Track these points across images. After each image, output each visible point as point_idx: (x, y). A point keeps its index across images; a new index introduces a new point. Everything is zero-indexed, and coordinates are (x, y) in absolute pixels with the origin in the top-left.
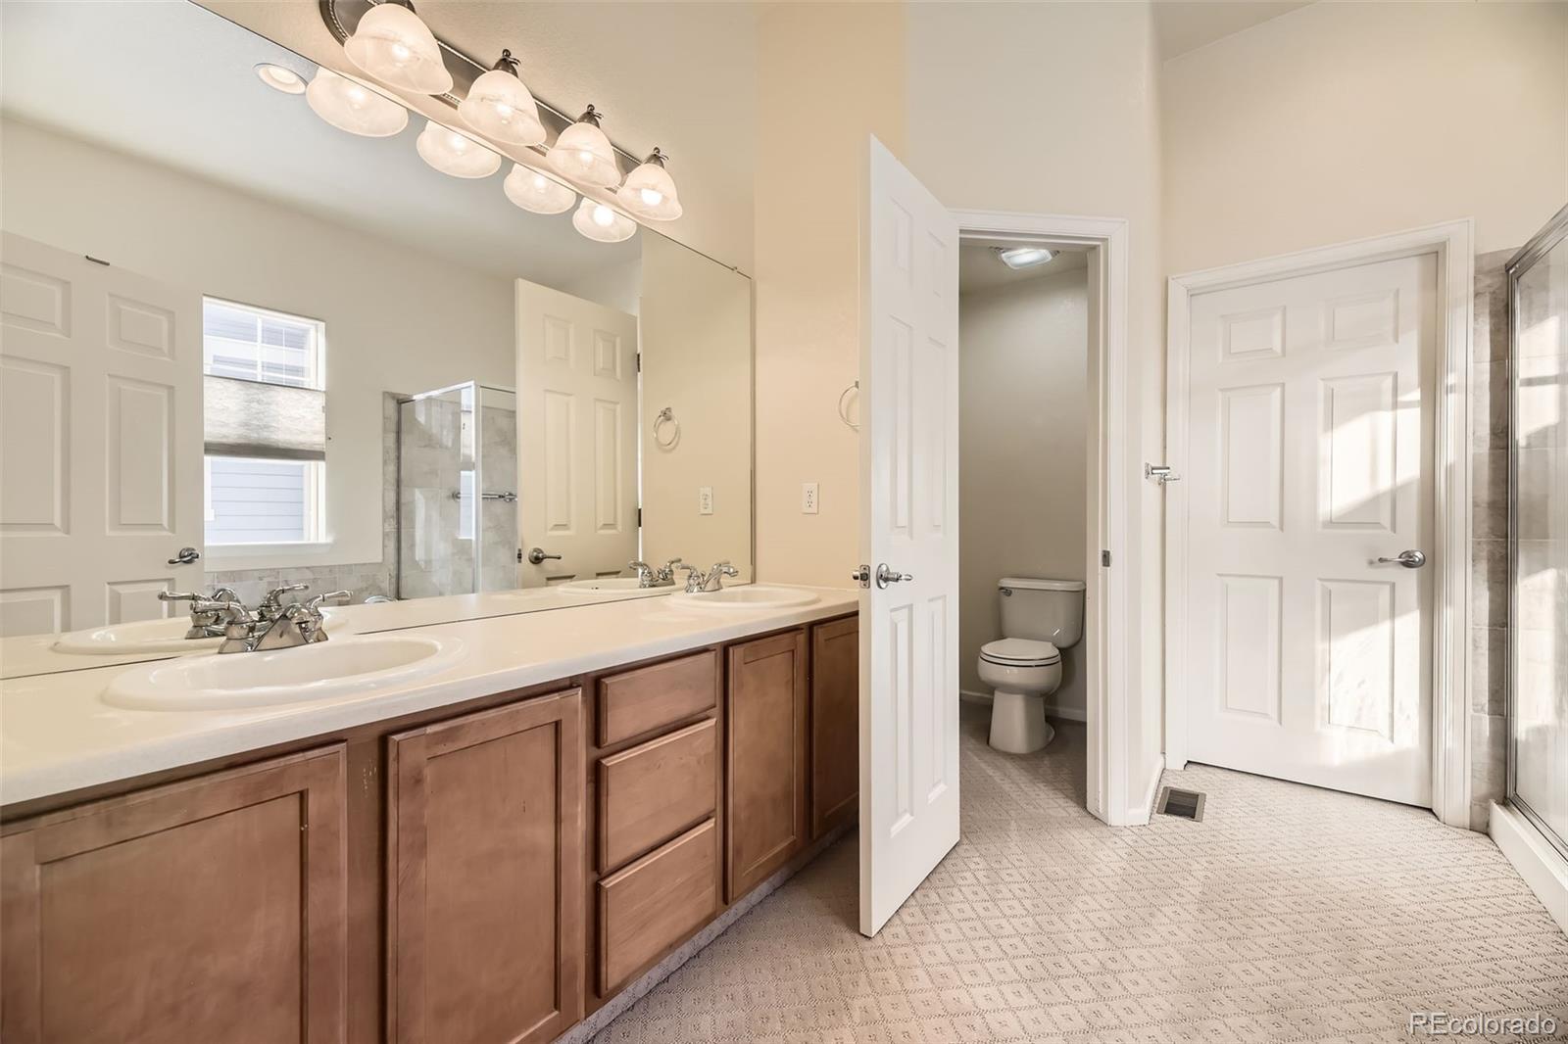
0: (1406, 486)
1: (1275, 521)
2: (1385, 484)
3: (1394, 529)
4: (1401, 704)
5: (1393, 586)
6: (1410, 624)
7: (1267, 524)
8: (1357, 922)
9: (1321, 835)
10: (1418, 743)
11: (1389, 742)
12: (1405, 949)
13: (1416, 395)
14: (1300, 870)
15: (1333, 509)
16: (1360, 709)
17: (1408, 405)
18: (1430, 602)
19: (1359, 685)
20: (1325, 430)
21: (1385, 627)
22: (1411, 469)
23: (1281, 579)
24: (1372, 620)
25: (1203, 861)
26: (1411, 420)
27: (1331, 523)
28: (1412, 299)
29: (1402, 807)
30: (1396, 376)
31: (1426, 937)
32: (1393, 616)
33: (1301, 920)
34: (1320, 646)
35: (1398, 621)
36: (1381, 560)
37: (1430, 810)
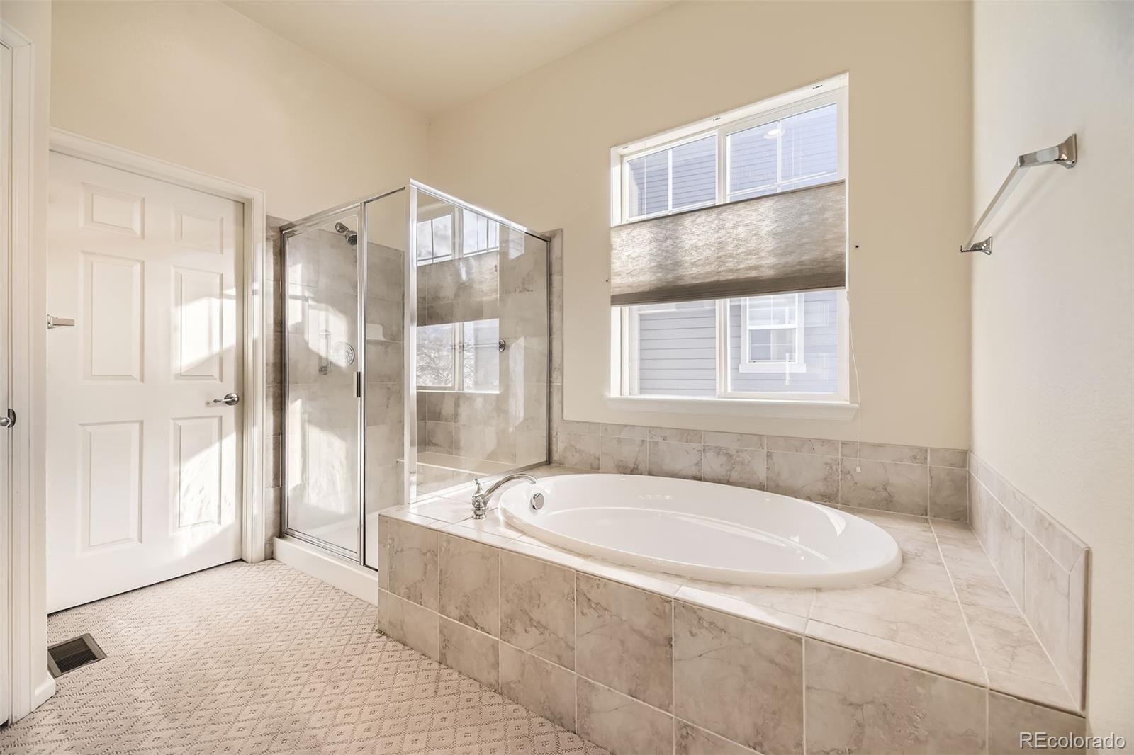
0: (228, 350)
1: (137, 375)
2: (216, 348)
3: (221, 380)
4: (225, 497)
5: (221, 418)
6: (231, 441)
7: (130, 377)
8: (265, 646)
9: (201, 609)
10: (234, 519)
11: (218, 525)
12: (296, 642)
13: (233, 291)
14: (209, 640)
15: (183, 365)
16: (201, 509)
17: (229, 297)
18: (242, 425)
19: (200, 492)
20: (176, 305)
21: (216, 446)
22: (231, 340)
23: (142, 423)
24: (208, 444)
25: (138, 684)
26: (231, 306)
27: (181, 376)
28: (230, 227)
29: (227, 565)
30: (222, 276)
31: (298, 628)
32: (221, 438)
33: (238, 669)
34: (173, 470)
35: (224, 441)
36: (215, 401)
37: (241, 560)
